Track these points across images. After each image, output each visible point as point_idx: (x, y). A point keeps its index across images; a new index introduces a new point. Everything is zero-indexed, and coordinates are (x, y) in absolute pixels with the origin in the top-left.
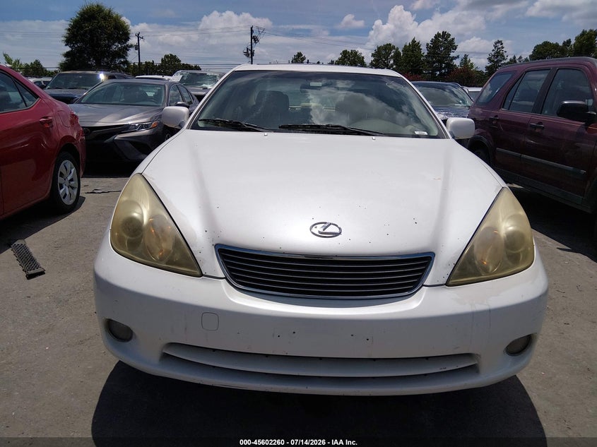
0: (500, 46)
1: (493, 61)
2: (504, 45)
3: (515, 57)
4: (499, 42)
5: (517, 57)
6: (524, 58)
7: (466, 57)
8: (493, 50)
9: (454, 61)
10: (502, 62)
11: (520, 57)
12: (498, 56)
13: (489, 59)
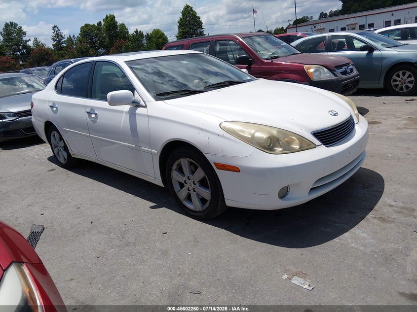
0: (57, 29)
1: (56, 40)
2: (59, 28)
3: (70, 36)
4: (55, 26)
5: (72, 36)
6: (76, 36)
7: (36, 39)
8: (53, 33)
9: (28, 43)
10: (63, 40)
11: (74, 36)
12: (58, 37)
13: (53, 39)
